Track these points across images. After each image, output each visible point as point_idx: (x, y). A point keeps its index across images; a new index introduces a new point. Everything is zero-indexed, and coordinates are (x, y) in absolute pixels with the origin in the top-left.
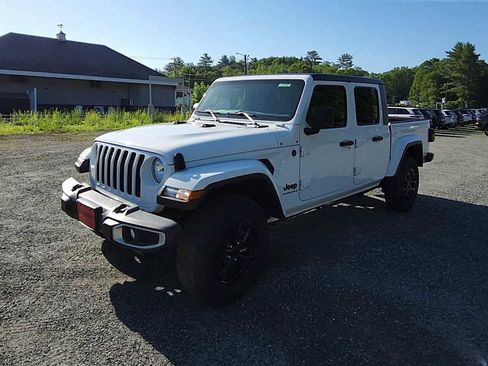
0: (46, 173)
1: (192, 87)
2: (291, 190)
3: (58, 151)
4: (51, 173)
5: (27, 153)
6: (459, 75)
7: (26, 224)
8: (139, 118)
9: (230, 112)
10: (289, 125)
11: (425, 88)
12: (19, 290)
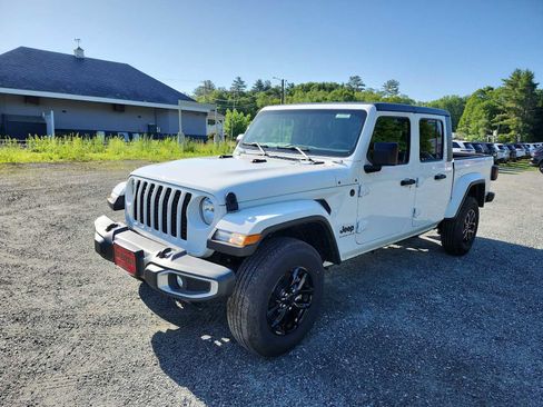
0: (71, 207)
1: (224, 114)
2: (348, 233)
3: (82, 182)
4: (76, 207)
5: (47, 183)
6: (513, 105)
7: (53, 264)
8: (167, 147)
9: (280, 145)
10: (348, 161)
11: (475, 119)
12: (52, 339)
